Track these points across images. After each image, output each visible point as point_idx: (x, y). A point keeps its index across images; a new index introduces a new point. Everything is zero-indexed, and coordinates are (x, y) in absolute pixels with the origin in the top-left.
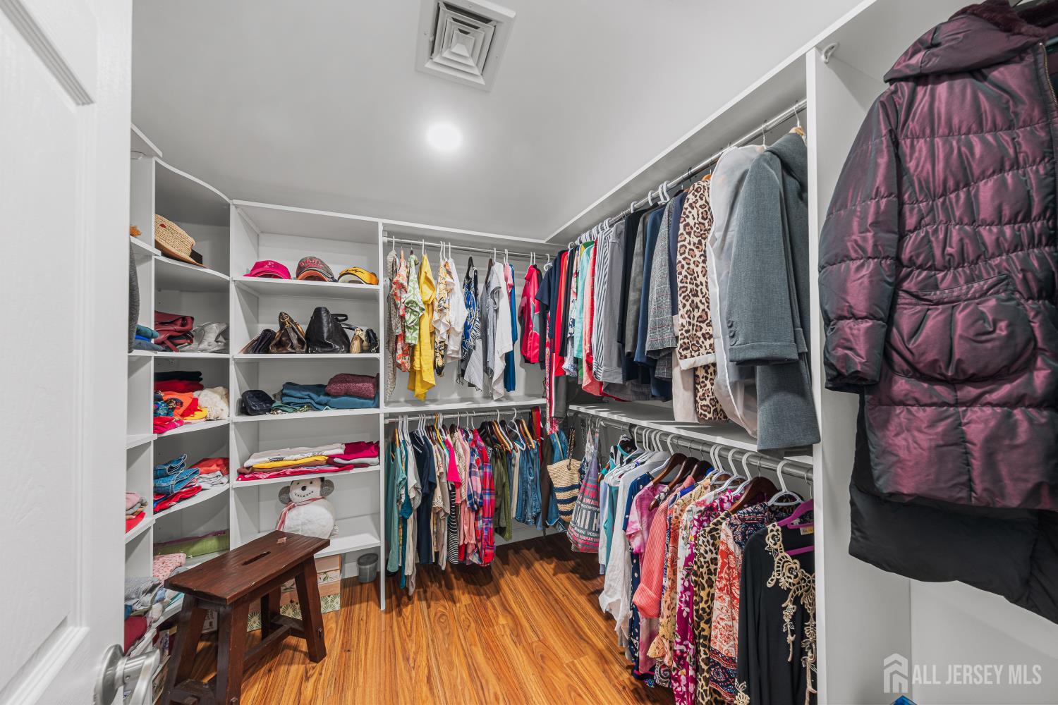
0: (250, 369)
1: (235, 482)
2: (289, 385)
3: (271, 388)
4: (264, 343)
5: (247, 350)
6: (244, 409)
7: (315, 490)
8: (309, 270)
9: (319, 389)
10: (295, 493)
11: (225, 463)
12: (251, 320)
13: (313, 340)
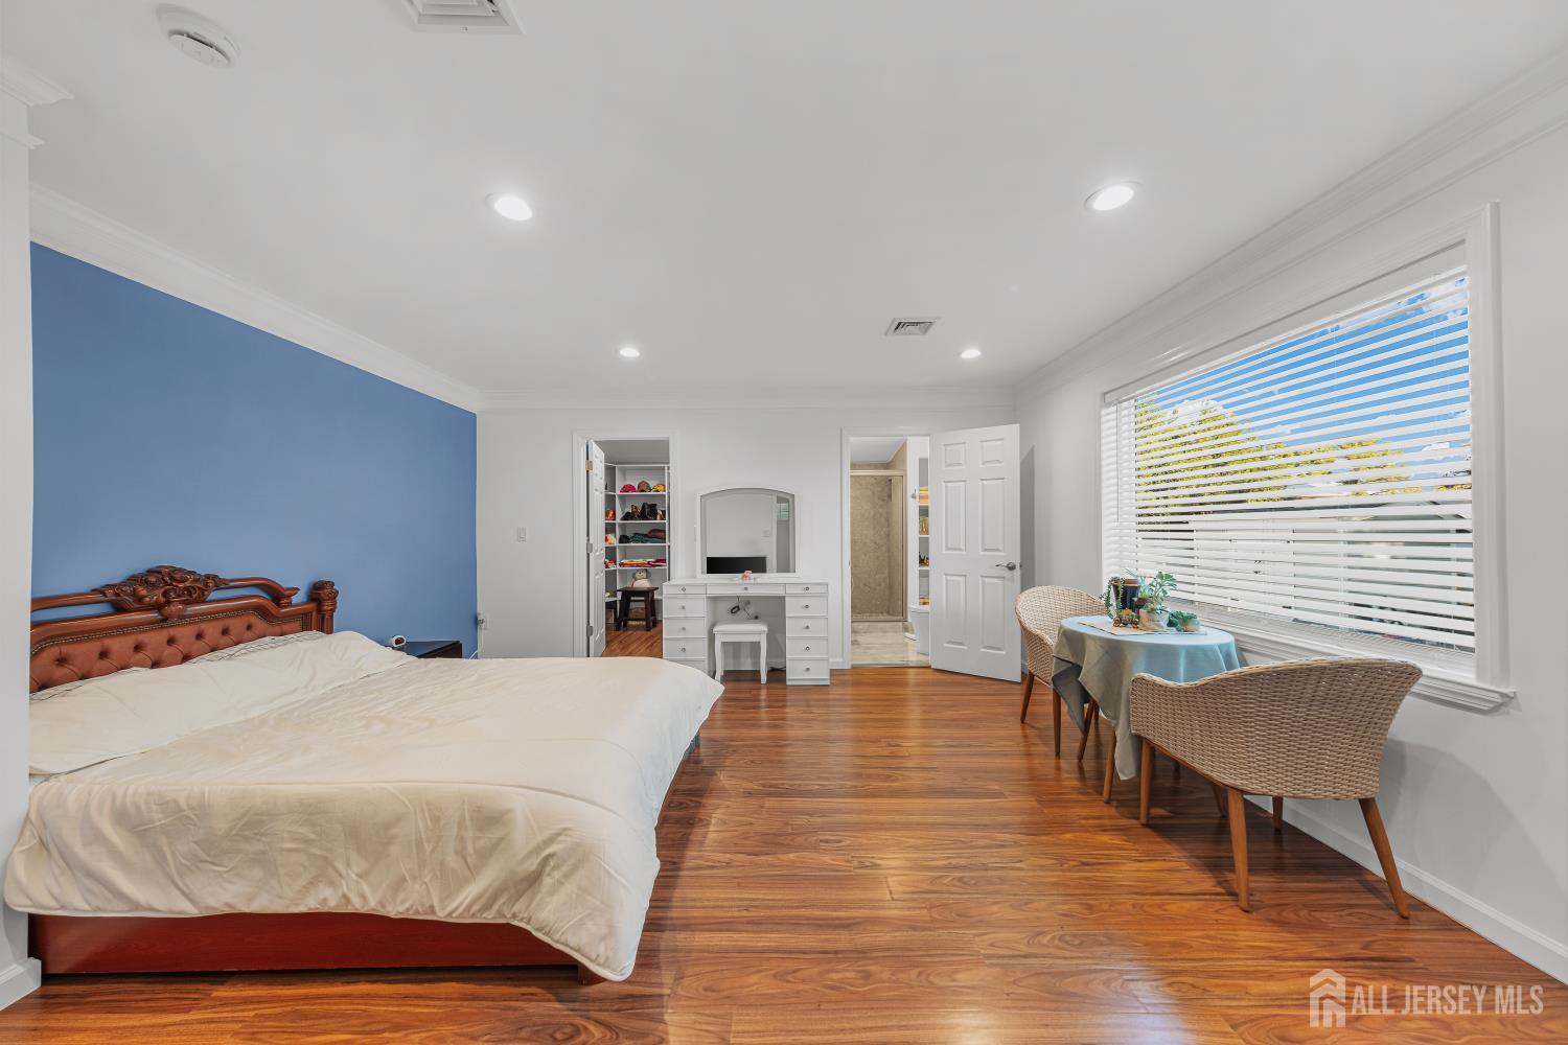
0: (623, 526)
1: (618, 567)
2: (636, 534)
3: (629, 535)
4: (627, 517)
5: (622, 519)
6: (621, 542)
7: (644, 574)
8: (643, 487)
9: (646, 535)
10: (638, 575)
11: (615, 562)
12: (623, 507)
13: (643, 516)
